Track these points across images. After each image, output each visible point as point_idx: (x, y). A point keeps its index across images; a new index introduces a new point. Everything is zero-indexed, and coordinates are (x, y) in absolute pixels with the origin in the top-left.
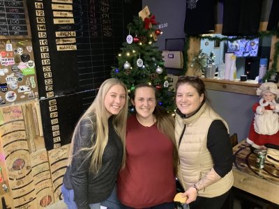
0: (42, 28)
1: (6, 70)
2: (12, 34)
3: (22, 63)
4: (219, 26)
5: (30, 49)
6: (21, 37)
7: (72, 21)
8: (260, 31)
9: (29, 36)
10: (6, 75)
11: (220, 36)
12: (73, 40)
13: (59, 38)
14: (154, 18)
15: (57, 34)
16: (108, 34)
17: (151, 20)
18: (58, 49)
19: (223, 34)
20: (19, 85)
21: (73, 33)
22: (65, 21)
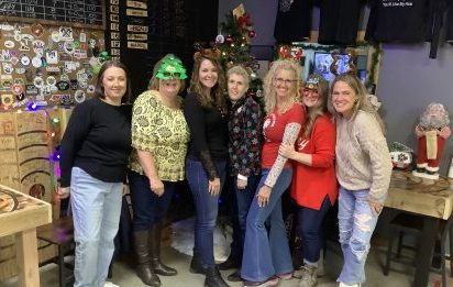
0: (116, 18)
1: (78, 64)
2: (88, 22)
3: (93, 58)
4: (315, 34)
5: (102, 42)
6: (96, 27)
7: (145, 14)
8: (358, 40)
9: (104, 27)
10: (78, 69)
11: (316, 45)
12: (145, 37)
13: (130, 32)
14: (248, 17)
15: (129, 28)
16: (180, 34)
17: (245, 19)
18: (129, 46)
19: (319, 42)
20: (89, 84)
21: (145, 29)
22: (138, 13)
